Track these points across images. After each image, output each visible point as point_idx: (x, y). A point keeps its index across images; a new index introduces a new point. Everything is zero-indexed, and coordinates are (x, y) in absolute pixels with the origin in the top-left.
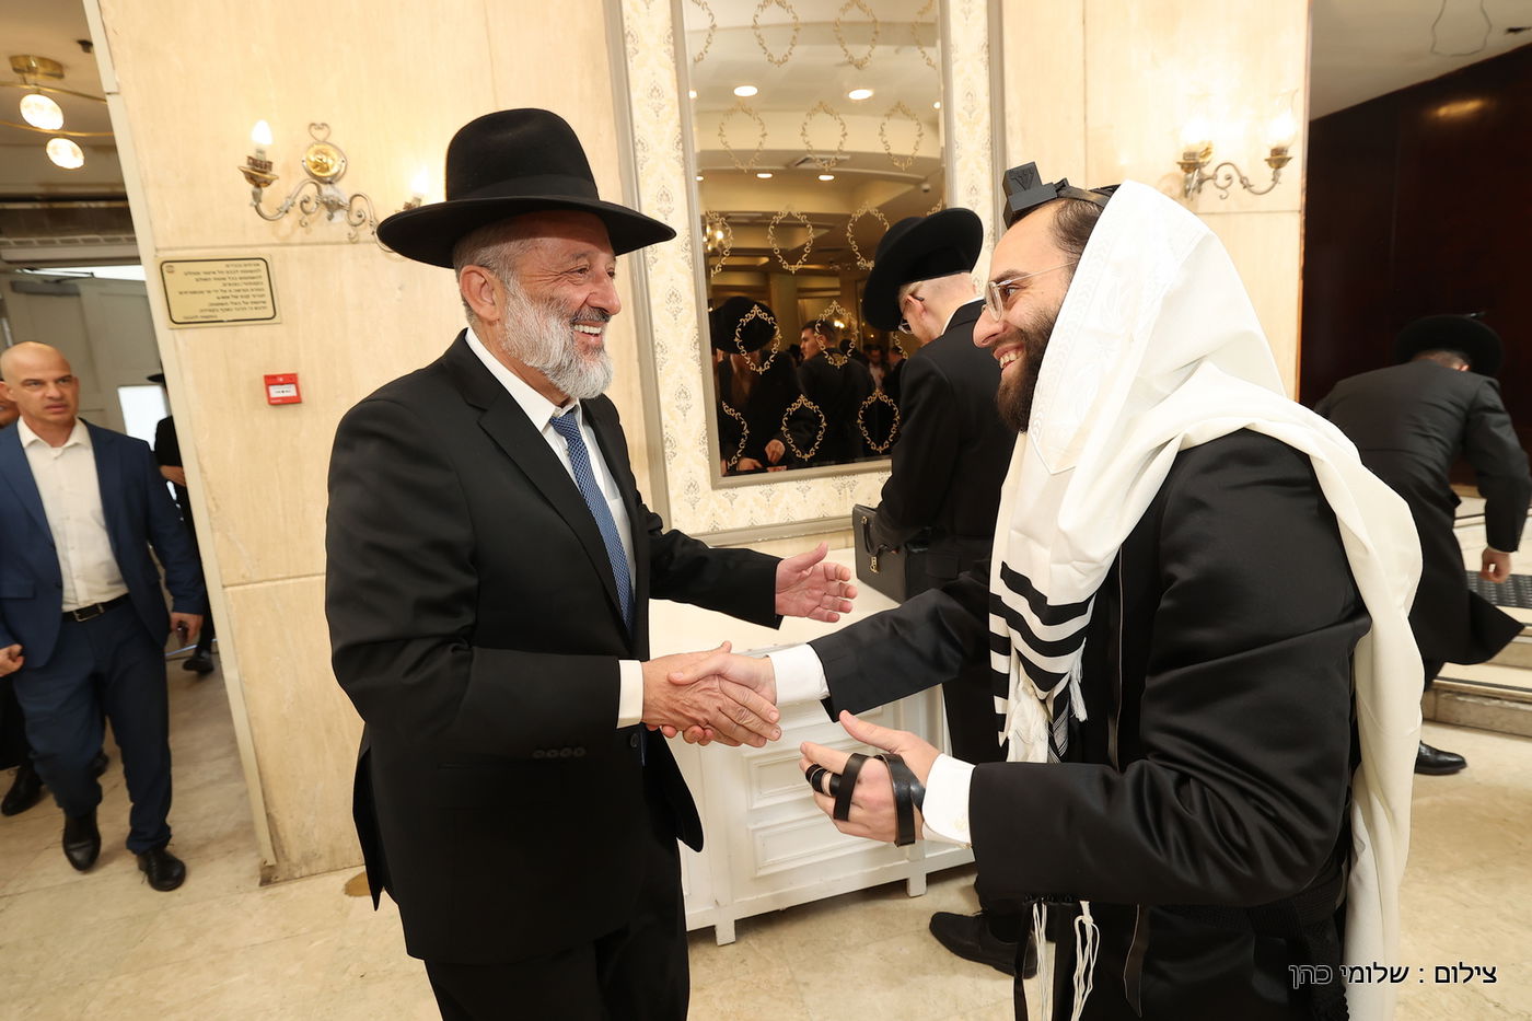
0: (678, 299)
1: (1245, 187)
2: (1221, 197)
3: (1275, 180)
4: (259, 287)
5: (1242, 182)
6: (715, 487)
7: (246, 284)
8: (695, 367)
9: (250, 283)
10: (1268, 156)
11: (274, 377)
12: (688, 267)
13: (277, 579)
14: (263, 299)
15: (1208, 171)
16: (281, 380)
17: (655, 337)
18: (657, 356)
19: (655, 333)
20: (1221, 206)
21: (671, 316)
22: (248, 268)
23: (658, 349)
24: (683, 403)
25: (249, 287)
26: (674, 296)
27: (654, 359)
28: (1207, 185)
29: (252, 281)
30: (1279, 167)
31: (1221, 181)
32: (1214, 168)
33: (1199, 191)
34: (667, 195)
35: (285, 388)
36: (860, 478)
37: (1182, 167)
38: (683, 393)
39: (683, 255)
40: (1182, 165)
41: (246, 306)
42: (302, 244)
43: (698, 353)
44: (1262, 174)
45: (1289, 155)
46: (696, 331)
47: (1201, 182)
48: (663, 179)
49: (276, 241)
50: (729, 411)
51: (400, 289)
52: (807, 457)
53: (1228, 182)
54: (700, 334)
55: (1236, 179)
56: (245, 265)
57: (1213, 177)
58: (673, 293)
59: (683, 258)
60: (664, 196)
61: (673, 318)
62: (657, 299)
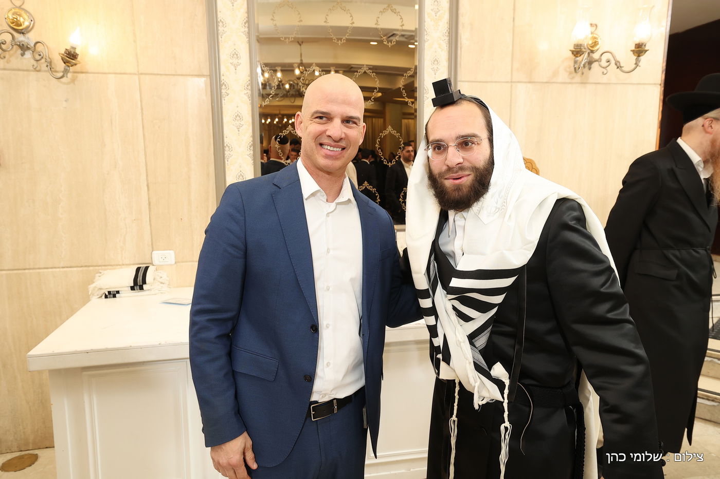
0: (241, 119)
1: (618, 68)
2: (603, 72)
3: (637, 64)
5: (616, 64)
8: (250, 161)
10: (633, 48)
12: (246, 98)
15: (596, 56)
17: (225, 141)
18: (226, 153)
19: (225, 138)
20: (604, 79)
21: (236, 128)
23: (227, 149)
26: (238, 117)
27: (224, 154)
28: (595, 65)
30: (639, 56)
31: (604, 63)
32: (601, 53)
33: (590, 69)
34: (237, 55)
37: (573, 53)
39: (246, 92)
40: (573, 52)
43: (252, 152)
46: (251, 139)
47: (590, 63)
48: (235, 45)
51: (66, 101)
53: (608, 63)
54: (254, 141)
55: (613, 62)
57: (599, 60)
58: (238, 115)
59: (245, 94)
60: (235, 56)
61: (237, 130)
62: (227, 118)
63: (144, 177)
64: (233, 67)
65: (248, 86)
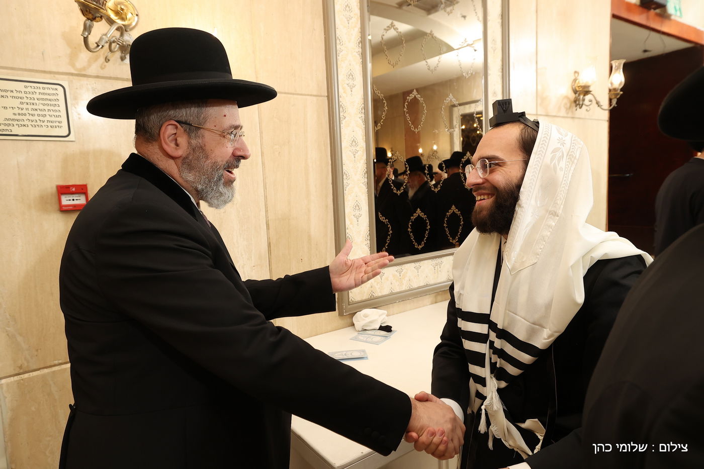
0: (356, 145)
1: (598, 107)
4: (57, 108)
5: (597, 104)
7: (44, 105)
8: (364, 189)
9: (48, 105)
11: (68, 187)
12: (361, 121)
13: (55, 365)
14: (58, 119)
16: (74, 189)
18: (344, 181)
19: (343, 165)
21: (351, 154)
22: (46, 91)
23: (344, 177)
24: (357, 213)
25: (46, 108)
26: (354, 142)
29: (49, 102)
35: (75, 197)
36: (444, 259)
38: (357, 207)
39: (360, 116)
41: (43, 124)
42: (97, 77)
43: (366, 180)
48: (350, 65)
49: (73, 71)
50: (382, 219)
52: (420, 247)
53: (590, 103)
55: (594, 102)
56: (44, 88)
58: (354, 140)
59: (359, 118)
60: (351, 76)
61: (353, 156)
62: (345, 143)
63: (263, 213)
64: (348, 89)
65: (362, 109)
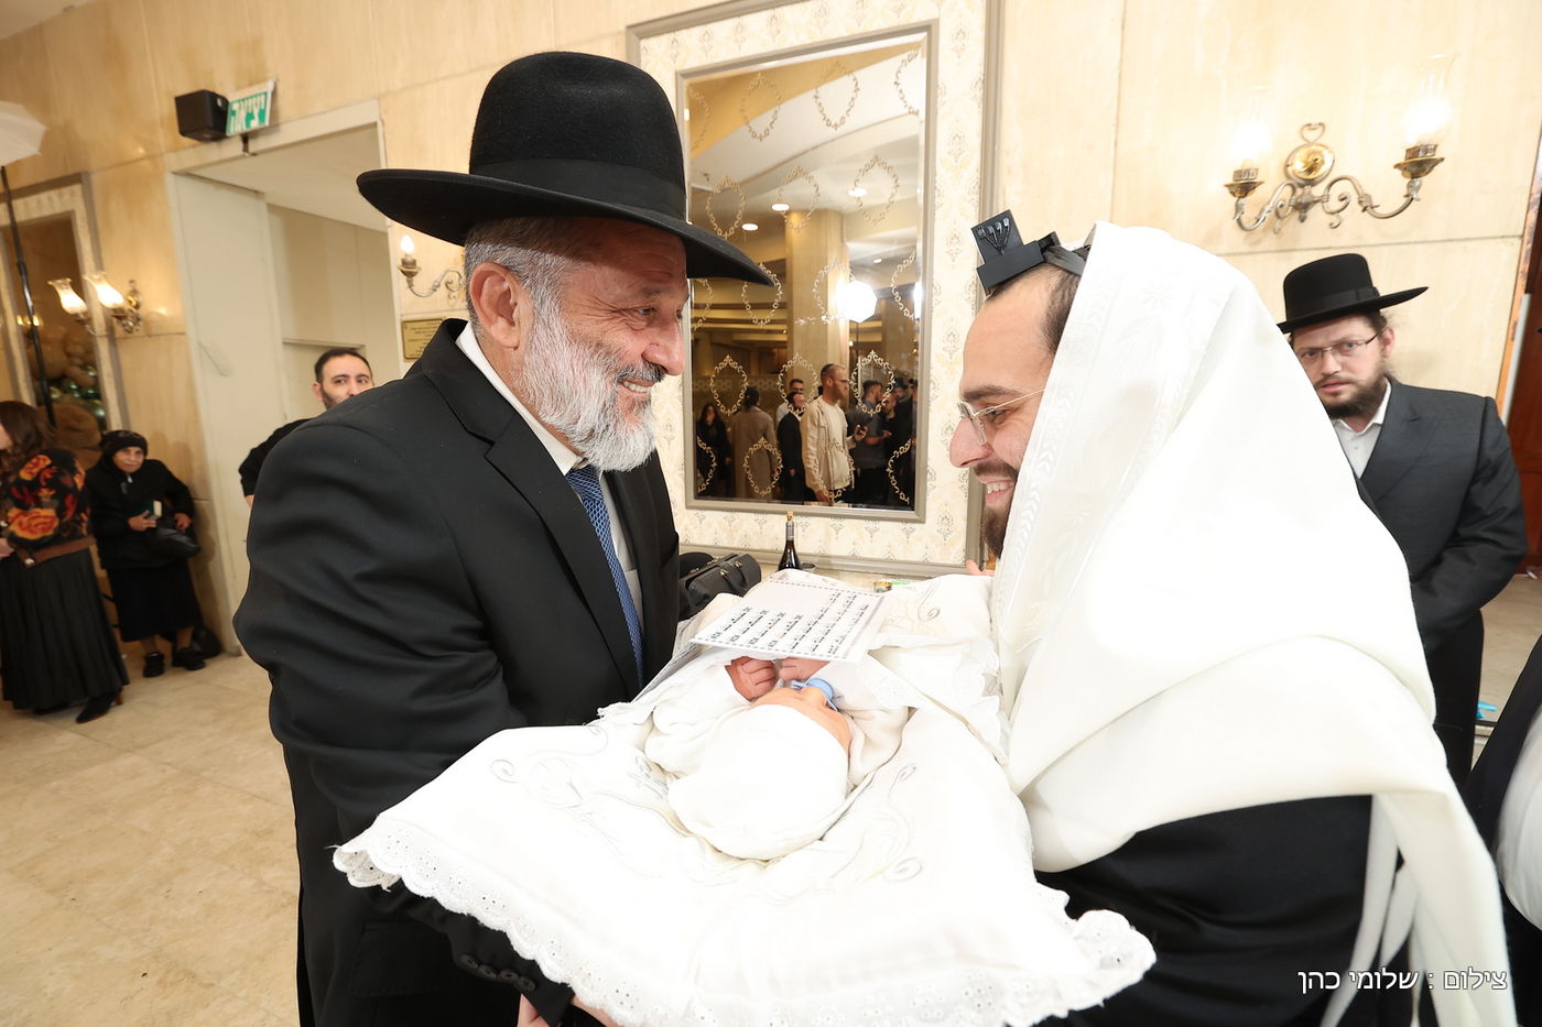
2: (1332, 223)
3: (1410, 199)
5: (1361, 203)
6: (688, 507)
8: (679, 405)
10: (1402, 159)
15: (1317, 190)
24: (669, 434)
30: (1415, 176)
32: (1327, 184)
33: (1302, 218)
37: (1229, 190)
40: (1229, 187)
43: (682, 393)
44: (1389, 187)
45: (1438, 156)
50: (702, 445)
52: (764, 492)
53: (1344, 203)
57: (1323, 199)
